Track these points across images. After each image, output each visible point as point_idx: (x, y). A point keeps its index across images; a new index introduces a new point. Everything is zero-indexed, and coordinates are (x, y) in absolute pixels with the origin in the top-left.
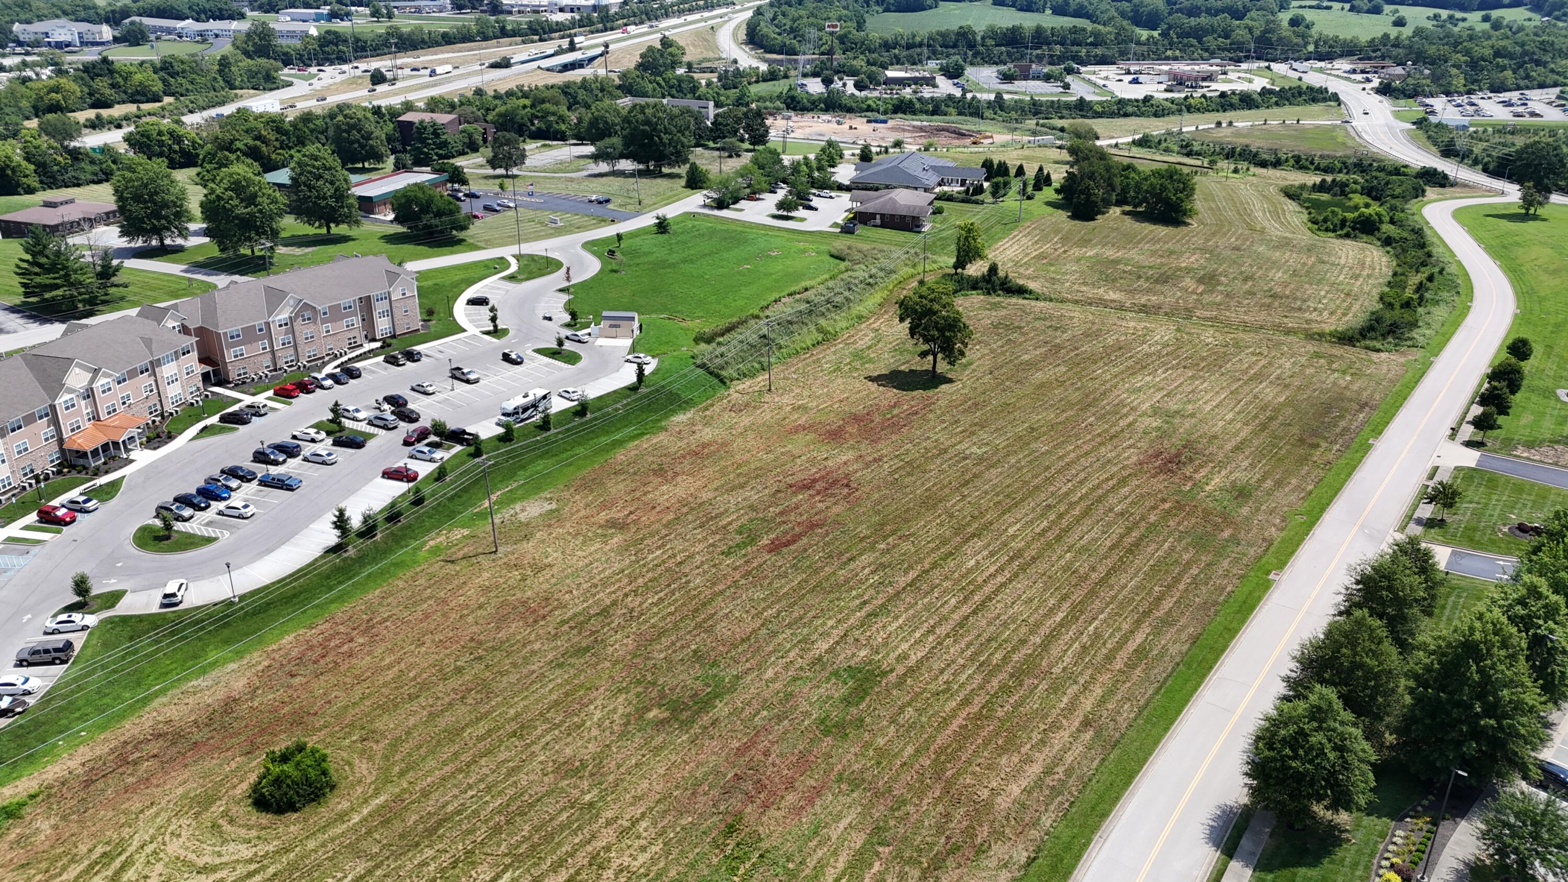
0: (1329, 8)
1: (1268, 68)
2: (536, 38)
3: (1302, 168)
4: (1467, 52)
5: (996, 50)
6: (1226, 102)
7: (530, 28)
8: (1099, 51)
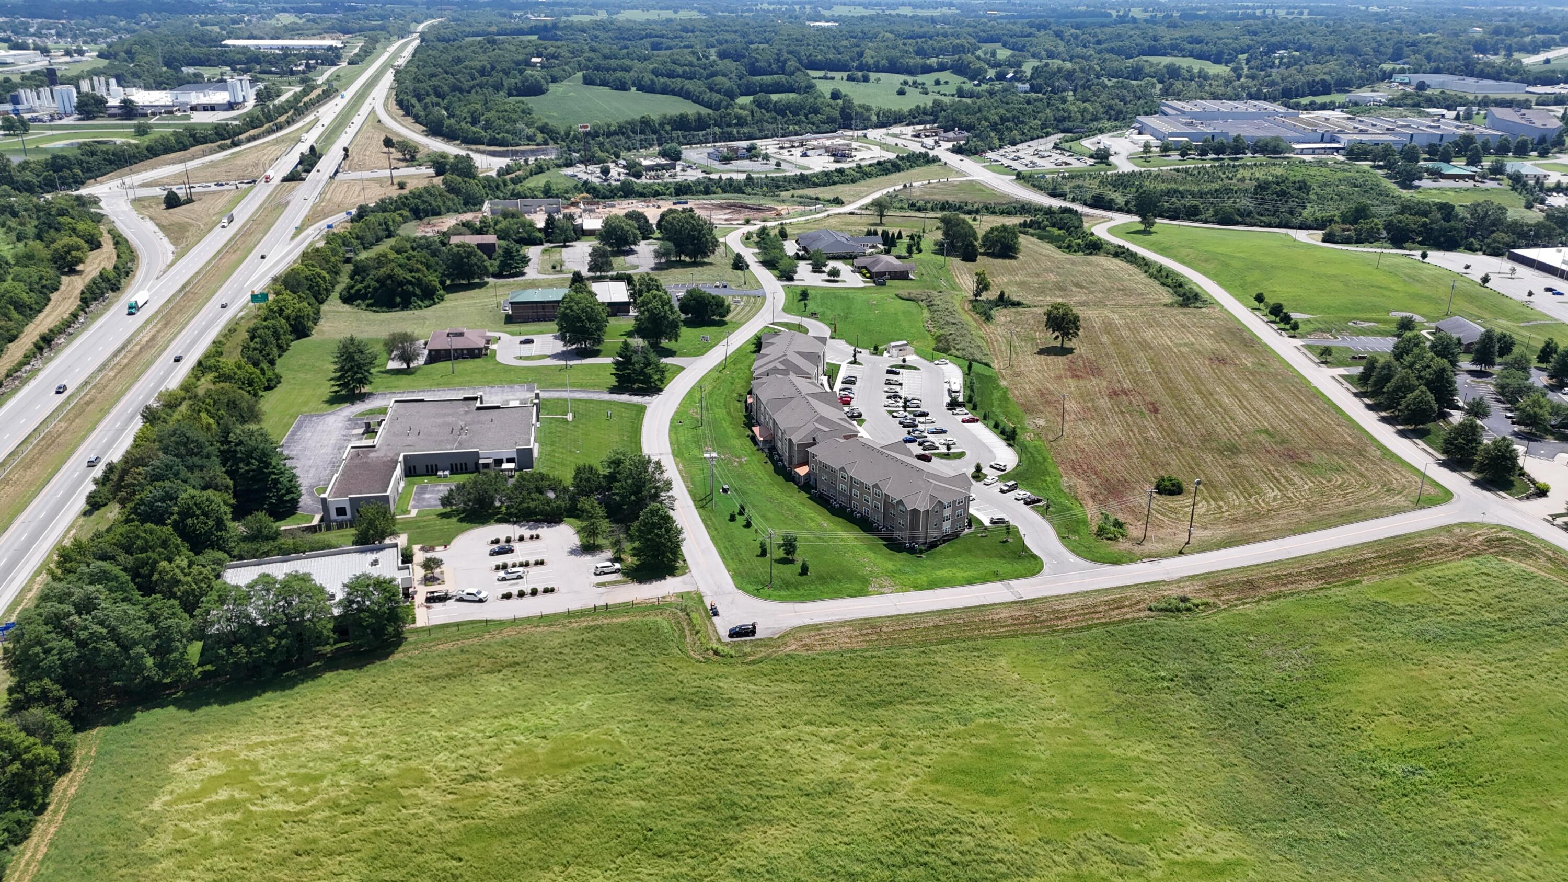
0: (833, 78)
1: (865, 136)
2: (229, 142)
3: (994, 213)
4: (986, 119)
5: (674, 134)
6: (884, 168)
7: (217, 134)
8: (746, 130)
